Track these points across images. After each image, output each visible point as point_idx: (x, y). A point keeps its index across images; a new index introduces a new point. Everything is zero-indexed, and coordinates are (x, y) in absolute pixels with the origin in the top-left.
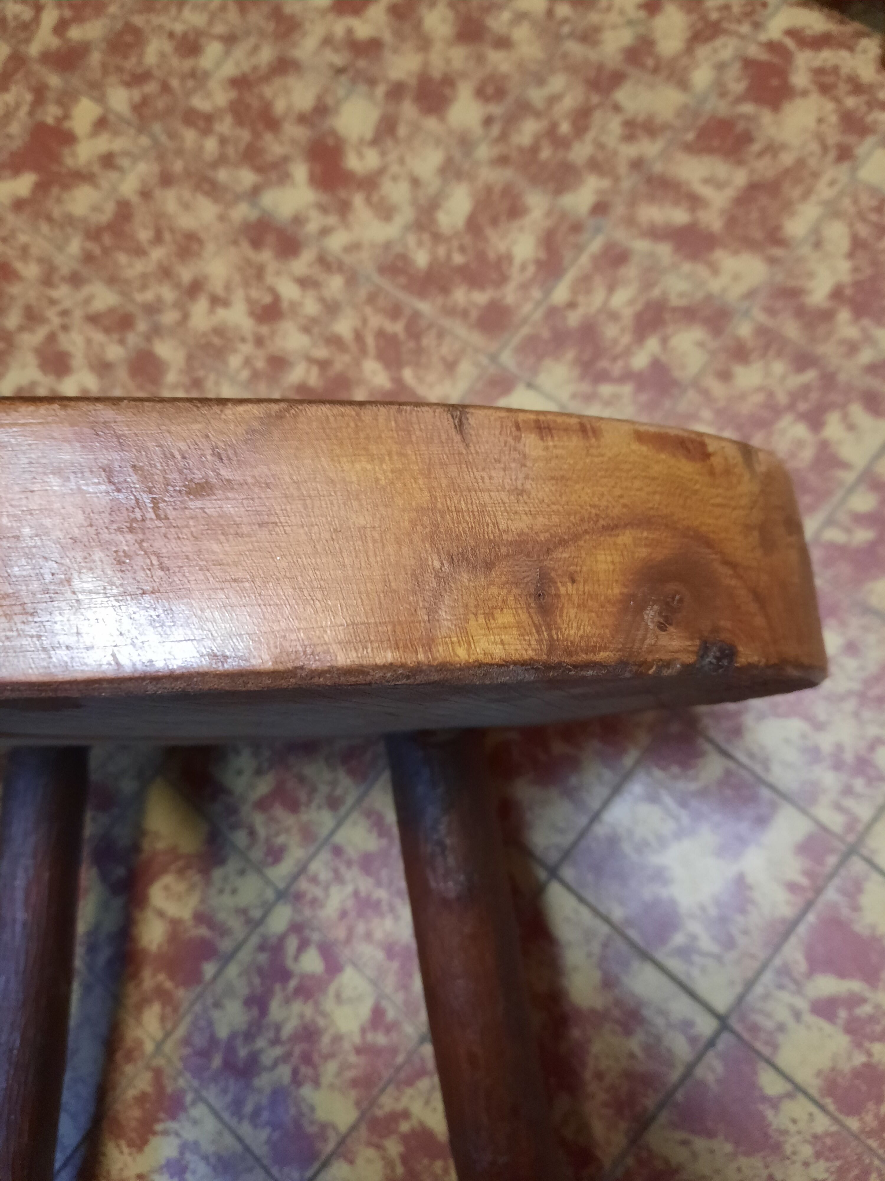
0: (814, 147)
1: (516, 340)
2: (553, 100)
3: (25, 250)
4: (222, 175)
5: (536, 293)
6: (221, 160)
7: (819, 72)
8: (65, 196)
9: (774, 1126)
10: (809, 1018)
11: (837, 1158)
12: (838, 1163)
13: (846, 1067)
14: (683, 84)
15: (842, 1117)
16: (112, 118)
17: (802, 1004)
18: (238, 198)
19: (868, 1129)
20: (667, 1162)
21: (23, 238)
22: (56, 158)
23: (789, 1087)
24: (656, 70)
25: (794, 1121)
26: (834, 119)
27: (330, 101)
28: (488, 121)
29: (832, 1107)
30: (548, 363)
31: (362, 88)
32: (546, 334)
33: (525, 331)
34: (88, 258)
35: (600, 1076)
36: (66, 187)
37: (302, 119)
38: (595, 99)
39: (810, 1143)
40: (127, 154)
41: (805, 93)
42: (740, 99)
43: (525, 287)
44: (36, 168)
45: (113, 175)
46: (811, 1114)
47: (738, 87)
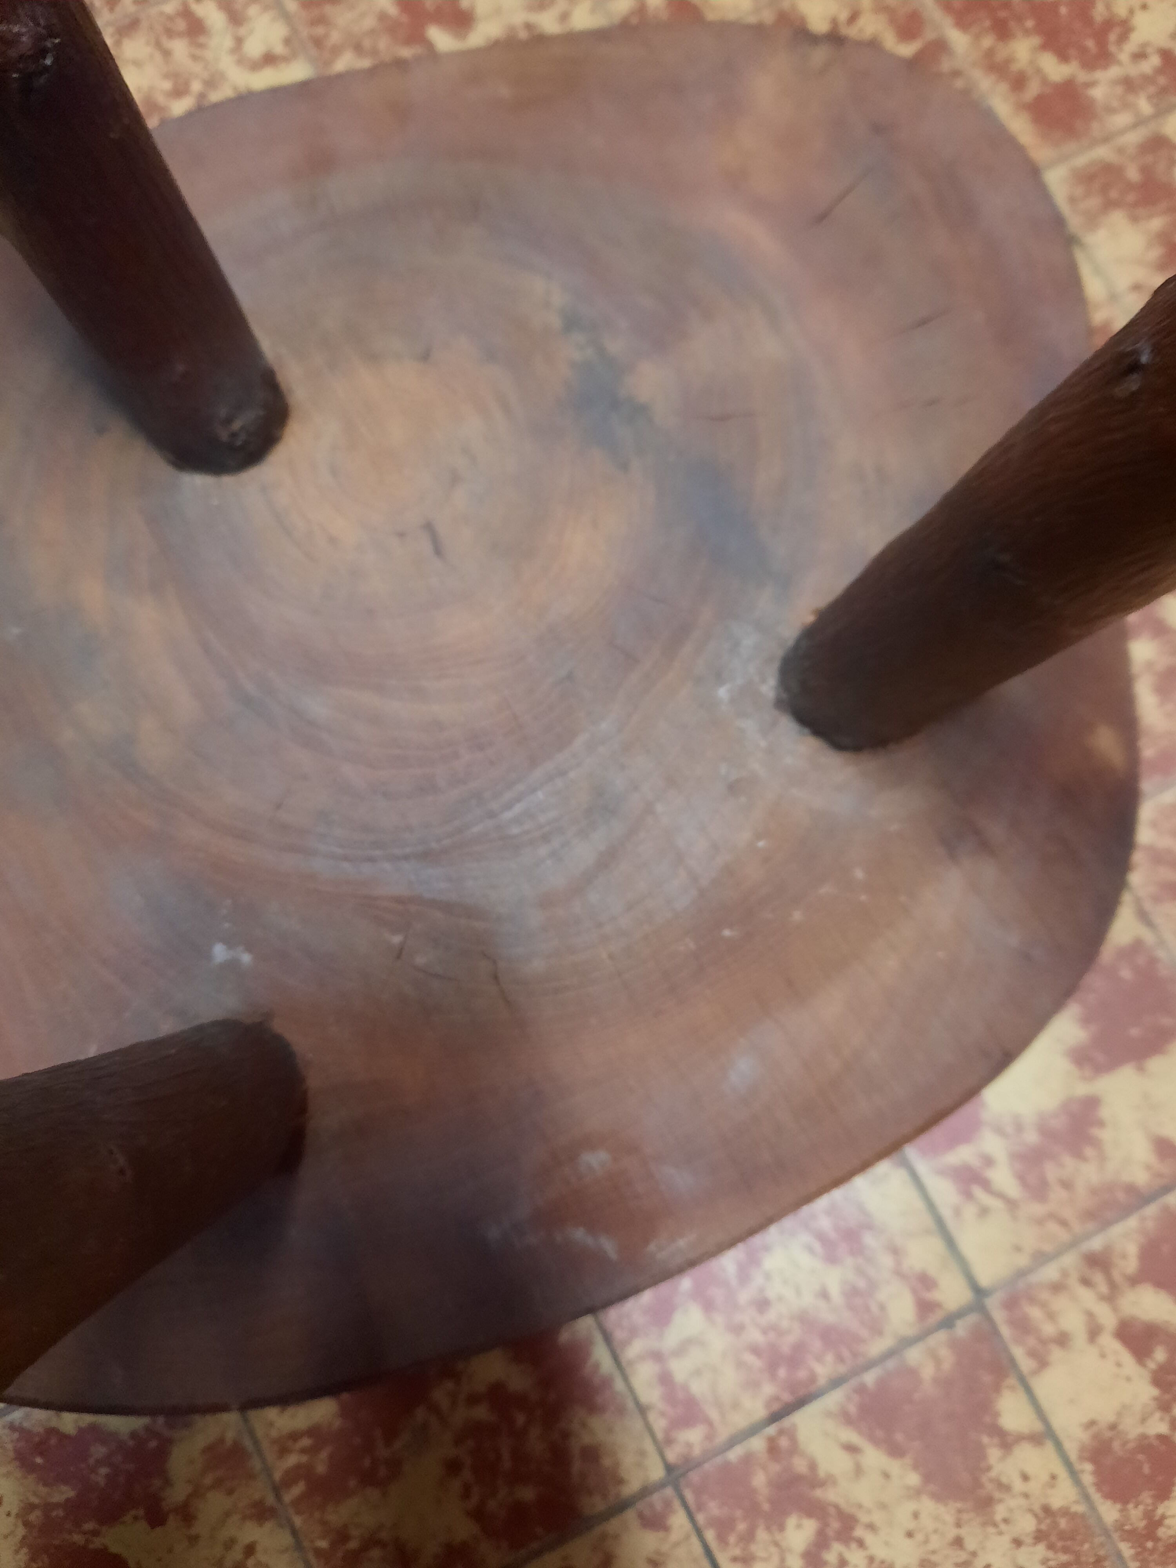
1: (1082, 160)
5: (1144, 106)
9: (993, 1474)
10: (1109, 1342)
11: (1066, 1550)
12: (1064, 1558)
13: (1132, 1429)
15: (1096, 1497)
17: (1108, 1319)
19: (1127, 1528)
20: (813, 1466)
23: (1038, 1426)
25: (1025, 1478)
29: (1088, 1479)
30: (1118, 218)
32: (1133, 174)
33: (1103, 153)
35: (762, 1304)
39: (1036, 1516)
43: (1129, 84)
46: (1054, 1477)
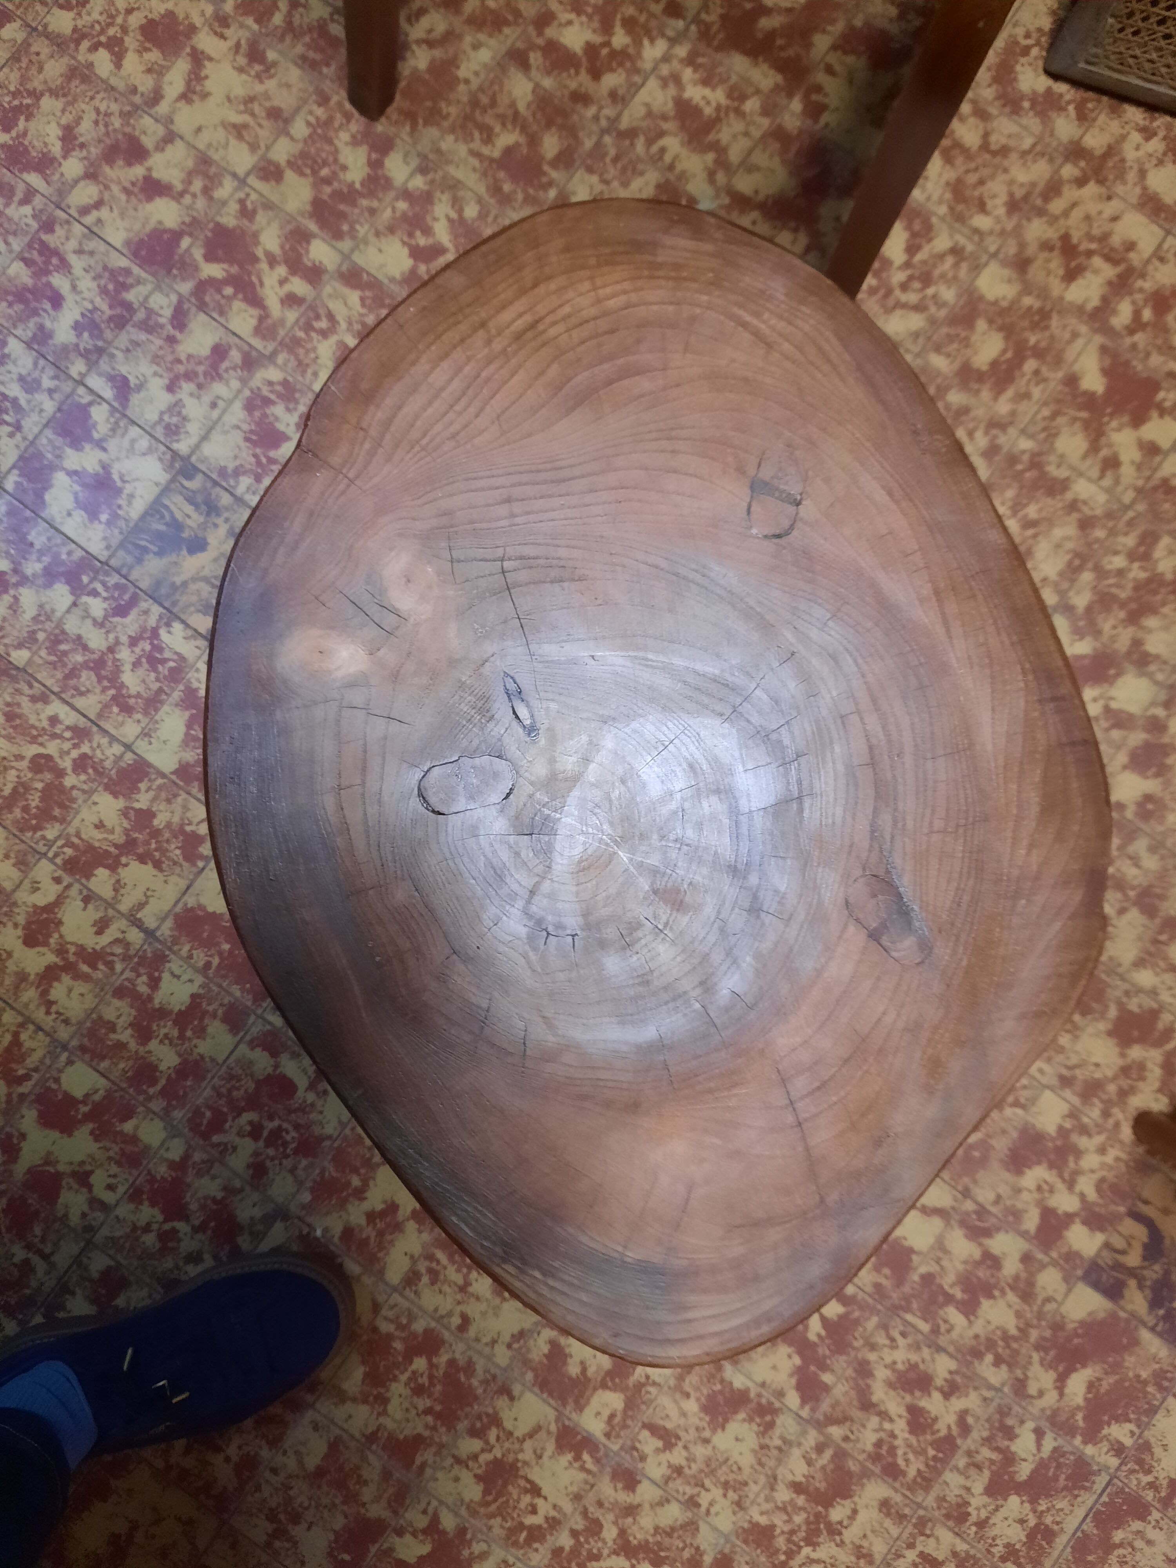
0: (1074, 1060)
2: (1135, 861)
3: (1026, 396)
4: (1087, 577)
6: (1101, 572)
7: (1141, 1067)
8: (1078, 425)
14: (1140, 963)
16: (1158, 459)
18: (1062, 594)
21: (1037, 392)
22: (1118, 410)
24: (1155, 942)
26: (1098, 1075)
27: (1152, 668)
31: (1163, 696)
34: (1013, 459)
36: (1087, 425)
37: (1137, 643)
38: (1132, 894)
40: (1117, 481)
41: (1123, 1055)
42: (1121, 1005)
44: (1110, 390)
45: (1095, 473)
47: (1133, 1005)
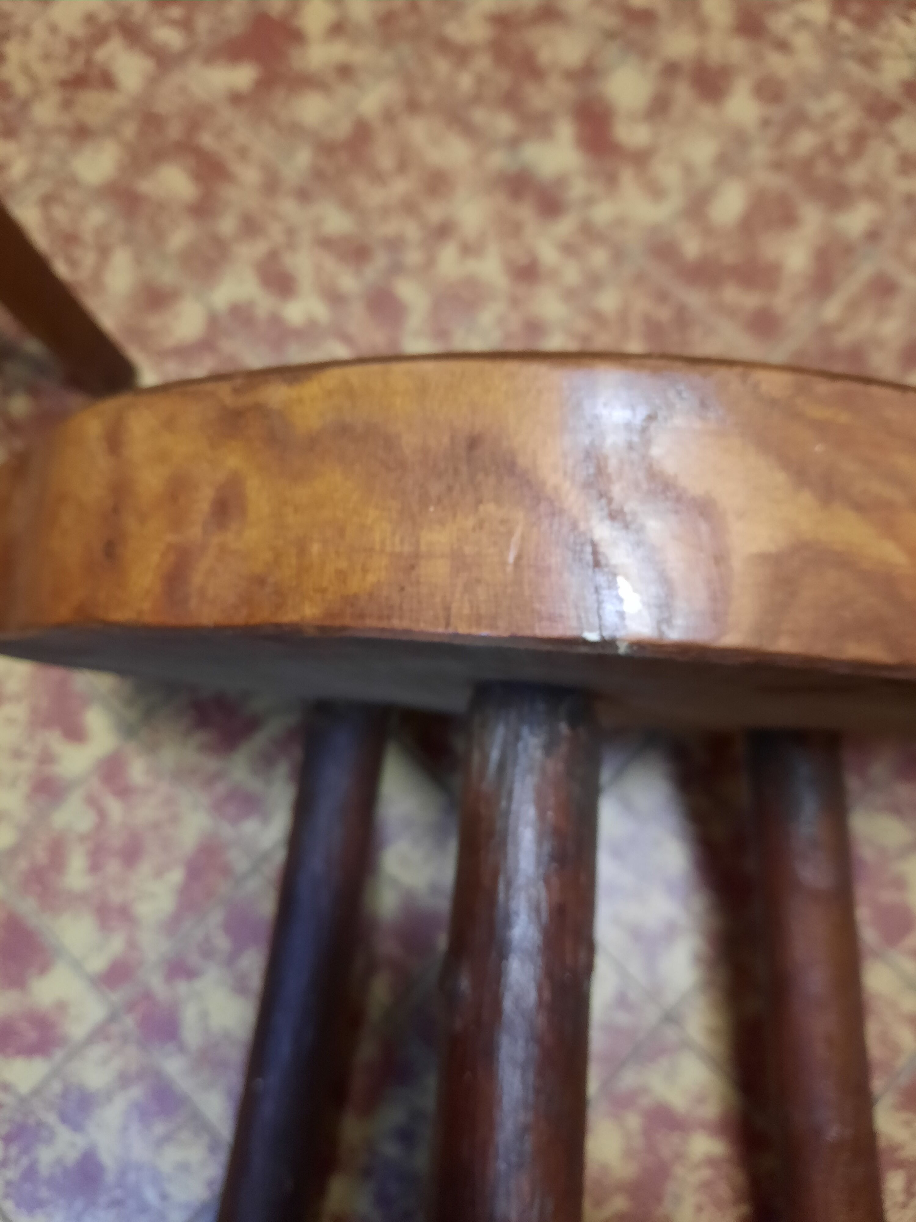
2: (832, 116)
4: (479, 116)
8: (293, 100)
16: (349, 24)
18: (495, 143)
21: (241, 137)
22: (281, 55)
27: (599, 64)
28: (765, 123)
31: (635, 59)
34: (319, 175)
36: (293, 91)
37: (569, 76)
38: (871, 126)
40: (368, 68)
44: (258, 59)
45: (353, 90)
